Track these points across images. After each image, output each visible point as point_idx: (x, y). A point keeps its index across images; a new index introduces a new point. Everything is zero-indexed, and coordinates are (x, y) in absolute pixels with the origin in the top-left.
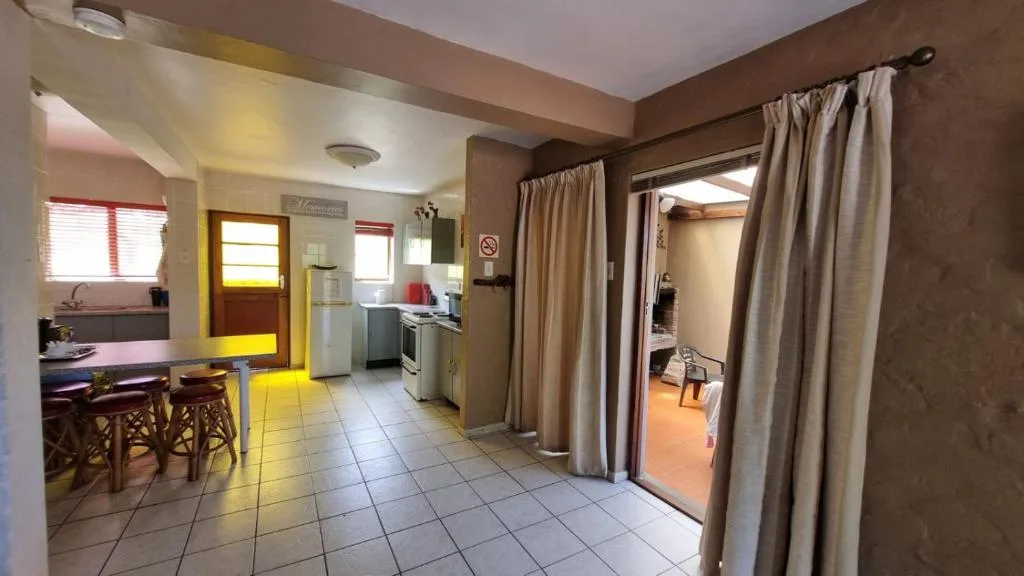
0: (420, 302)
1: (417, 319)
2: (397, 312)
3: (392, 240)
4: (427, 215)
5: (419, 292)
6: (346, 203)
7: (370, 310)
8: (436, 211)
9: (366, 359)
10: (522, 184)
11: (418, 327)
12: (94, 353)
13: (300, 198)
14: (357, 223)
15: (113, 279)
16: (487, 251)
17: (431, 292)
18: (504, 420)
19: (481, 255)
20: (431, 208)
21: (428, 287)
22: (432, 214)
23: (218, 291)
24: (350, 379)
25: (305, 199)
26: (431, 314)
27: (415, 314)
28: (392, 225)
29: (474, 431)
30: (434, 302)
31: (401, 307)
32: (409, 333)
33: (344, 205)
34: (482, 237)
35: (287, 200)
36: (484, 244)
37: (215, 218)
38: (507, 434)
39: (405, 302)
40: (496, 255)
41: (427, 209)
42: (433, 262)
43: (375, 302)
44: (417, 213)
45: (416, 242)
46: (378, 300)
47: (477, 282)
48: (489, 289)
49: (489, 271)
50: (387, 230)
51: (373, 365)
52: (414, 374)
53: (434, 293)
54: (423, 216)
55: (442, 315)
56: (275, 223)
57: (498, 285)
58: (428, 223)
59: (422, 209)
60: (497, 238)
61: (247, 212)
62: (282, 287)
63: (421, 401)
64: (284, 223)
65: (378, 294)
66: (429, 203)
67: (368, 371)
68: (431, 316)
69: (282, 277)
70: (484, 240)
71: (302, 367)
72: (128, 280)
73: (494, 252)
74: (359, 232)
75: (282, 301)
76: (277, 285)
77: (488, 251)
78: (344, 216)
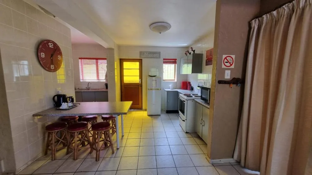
0: (187, 89)
1: (186, 97)
2: (177, 92)
3: (176, 65)
4: (190, 54)
5: (186, 85)
6: (160, 52)
7: (168, 92)
8: (194, 51)
9: (166, 109)
10: (253, 21)
11: (186, 101)
12: (77, 106)
13: (145, 52)
14: (164, 59)
15: (97, 81)
16: (226, 64)
17: (191, 85)
18: (233, 157)
19: (223, 66)
20: (192, 50)
21: (190, 83)
22: (192, 52)
23: (122, 84)
24: (160, 117)
25: (147, 52)
26: (192, 95)
27: (185, 95)
28: (176, 59)
29: (216, 161)
30: (192, 89)
31: (179, 90)
32: (182, 103)
33: (159, 53)
34: (224, 56)
35: (141, 53)
36: (226, 61)
37: (121, 61)
38: (236, 167)
39: (181, 89)
40: (233, 67)
41: (190, 51)
42: (192, 73)
43: (169, 89)
44: (186, 54)
45: (186, 65)
46: (171, 88)
47: (220, 82)
48: (227, 86)
49: (228, 76)
50: (174, 61)
51: (168, 112)
52: (184, 121)
53: (192, 85)
54: (188, 54)
55: (196, 96)
56: (138, 62)
57: (233, 84)
58: (191, 57)
59: (188, 51)
60: (233, 56)
61: (130, 58)
62: (140, 83)
63: (187, 133)
64: (140, 61)
65: (170, 86)
66: (191, 48)
67: (167, 114)
68: (192, 96)
69: (140, 79)
70: (226, 58)
71: (146, 110)
72: (101, 81)
73: (231, 65)
74: (165, 63)
75: (140, 88)
76: (139, 82)
77: (228, 64)
78: (160, 57)
